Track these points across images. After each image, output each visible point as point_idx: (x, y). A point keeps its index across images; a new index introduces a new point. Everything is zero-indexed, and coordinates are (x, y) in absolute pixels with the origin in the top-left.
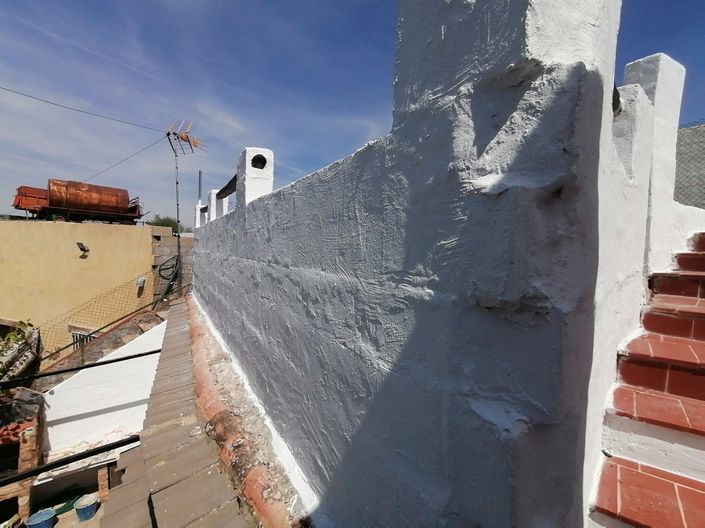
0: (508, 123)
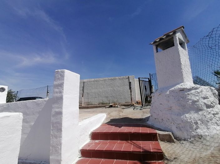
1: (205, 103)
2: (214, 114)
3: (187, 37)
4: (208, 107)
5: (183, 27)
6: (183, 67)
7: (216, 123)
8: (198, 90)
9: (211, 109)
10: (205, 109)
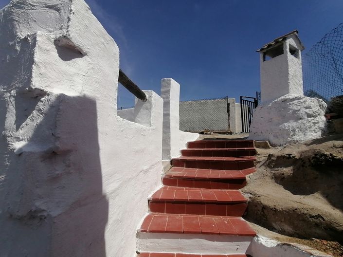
0: (31, 115)
1: (306, 113)
2: (314, 123)
3: (302, 44)
4: (309, 116)
5: (297, 31)
6: (290, 77)
7: (314, 130)
8: (301, 101)
9: (313, 118)
10: (306, 118)
